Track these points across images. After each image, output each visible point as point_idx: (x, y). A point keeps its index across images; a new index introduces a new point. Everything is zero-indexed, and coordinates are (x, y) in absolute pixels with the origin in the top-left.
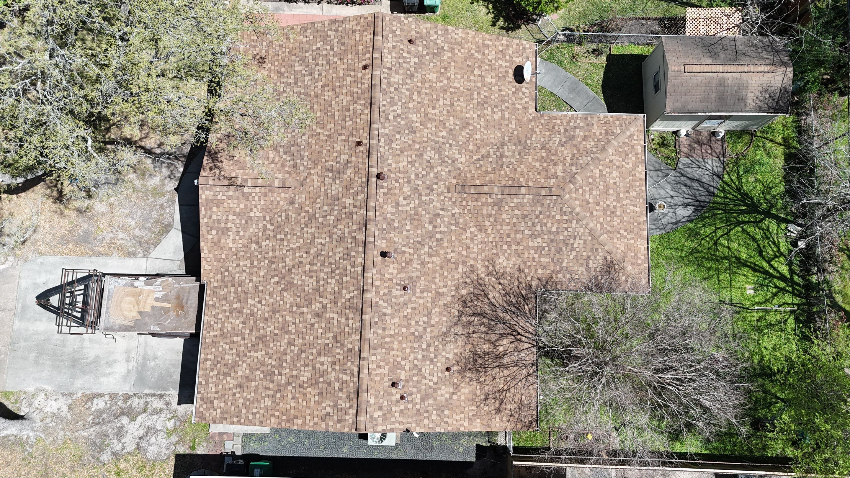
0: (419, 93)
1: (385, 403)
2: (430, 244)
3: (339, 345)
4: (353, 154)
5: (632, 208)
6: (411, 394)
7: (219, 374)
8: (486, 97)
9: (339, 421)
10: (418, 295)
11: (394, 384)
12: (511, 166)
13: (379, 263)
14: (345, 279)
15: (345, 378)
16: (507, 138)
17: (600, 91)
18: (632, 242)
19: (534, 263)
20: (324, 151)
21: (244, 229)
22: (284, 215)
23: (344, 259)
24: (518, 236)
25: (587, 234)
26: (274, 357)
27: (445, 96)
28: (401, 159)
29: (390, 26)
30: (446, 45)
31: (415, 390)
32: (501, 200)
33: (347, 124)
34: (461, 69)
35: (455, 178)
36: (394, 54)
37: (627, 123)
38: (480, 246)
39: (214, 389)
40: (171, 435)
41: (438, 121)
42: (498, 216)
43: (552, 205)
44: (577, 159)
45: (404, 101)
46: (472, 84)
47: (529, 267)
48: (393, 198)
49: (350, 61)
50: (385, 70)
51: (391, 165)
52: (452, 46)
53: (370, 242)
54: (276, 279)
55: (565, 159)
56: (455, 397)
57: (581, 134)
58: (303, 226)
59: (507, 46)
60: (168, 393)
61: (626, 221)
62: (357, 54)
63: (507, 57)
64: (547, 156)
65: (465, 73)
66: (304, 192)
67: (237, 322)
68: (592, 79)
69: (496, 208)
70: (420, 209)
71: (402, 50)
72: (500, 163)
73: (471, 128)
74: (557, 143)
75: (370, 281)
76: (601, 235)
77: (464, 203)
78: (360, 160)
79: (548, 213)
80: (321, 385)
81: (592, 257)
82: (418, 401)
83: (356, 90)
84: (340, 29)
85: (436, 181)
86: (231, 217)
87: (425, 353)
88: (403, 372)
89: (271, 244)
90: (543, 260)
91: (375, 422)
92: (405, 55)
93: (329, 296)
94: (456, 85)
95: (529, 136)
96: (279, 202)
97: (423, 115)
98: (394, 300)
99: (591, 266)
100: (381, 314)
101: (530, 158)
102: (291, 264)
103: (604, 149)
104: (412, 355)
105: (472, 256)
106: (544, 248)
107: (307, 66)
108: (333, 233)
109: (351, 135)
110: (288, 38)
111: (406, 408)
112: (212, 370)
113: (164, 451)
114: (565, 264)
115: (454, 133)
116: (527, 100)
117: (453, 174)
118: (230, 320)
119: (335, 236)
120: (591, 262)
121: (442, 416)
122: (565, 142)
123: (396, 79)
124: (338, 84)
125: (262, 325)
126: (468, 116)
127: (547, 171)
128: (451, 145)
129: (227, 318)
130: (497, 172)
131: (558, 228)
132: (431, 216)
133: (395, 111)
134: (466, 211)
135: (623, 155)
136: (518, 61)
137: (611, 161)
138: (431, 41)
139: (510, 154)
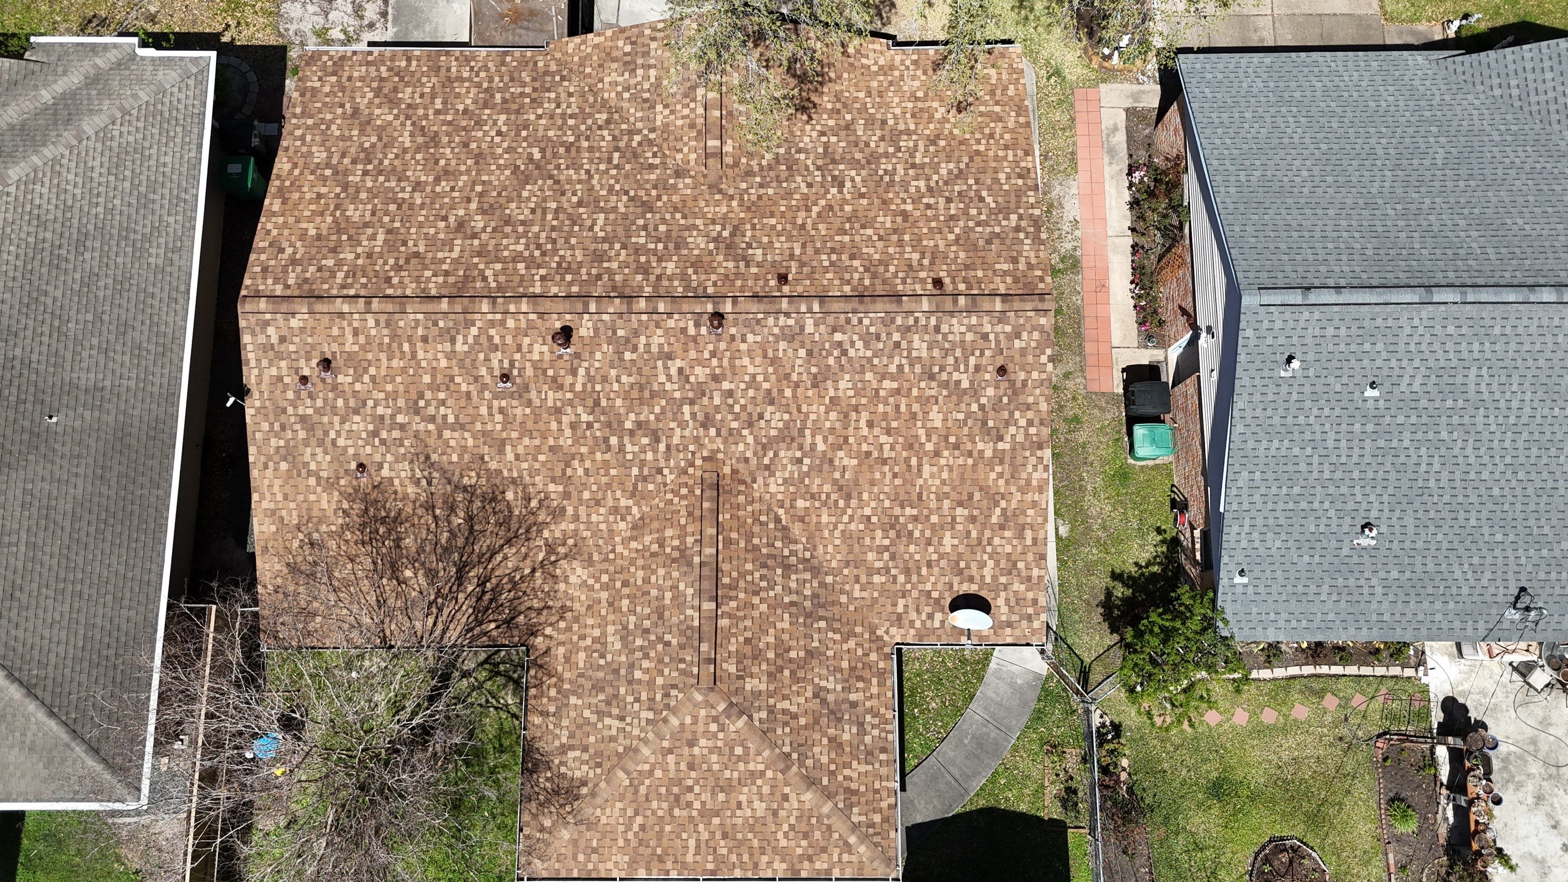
0: (897, 392)
1: (292, 348)
2: (596, 425)
3: (401, 262)
4: (764, 270)
5: (692, 843)
6: (311, 396)
7: (382, 79)
8: (911, 533)
9: (265, 270)
10: (495, 403)
11: (326, 364)
12: (764, 584)
13: (548, 324)
14: (521, 266)
15: (341, 275)
16: (829, 579)
17: (982, 803)
18: (621, 843)
19: (575, 638)
20: (773, 221)
21: (633, 98)
22: (657, 161)
23: (559, 264)
24: (625, 603)
25: (628, 742)
26: (396, 162)
27: (898, 447)
28: (758, 360)
29: (1028, 327)
30: (1007, 446)
31: (319, 403)
32: (690, 564)
33: (824, 257)
34: (963, 480)
35: (734, 471)
36: (969, 337)
37: (877, 839)
38: (603, 527)
39: (356, 74)
40: (319, 36)
41: (844, 433)
42: (660, 560)
43: (682, 666)
44: (786, 724)
45: (876, 361)
46: (933, 505)
47: (569, 629)
48: (678, 347)
49: (952, 255)
50: (933, 321)
51: (744, 341)
52: (1007, 459)
53: (586, 305)
54: (537, 156)
55: (785, 697)
56: (312, 481)
57: (846, 737)
58: (632, 193)
59: (1029, 579)
60: (389, 25)
61: (662, 830)
62: (967, 267)
63: (1003, 580)
64: (791, 661)
65: (954, 489)
66: (697, 192)
67: (469, 101)
68: (1008, 786)
69: (676, 554)
70: (663, 402)
71: (982, 354)
72: (770, 562)
73: (841, 503)
74: (823, 683)
75: (512, 308)
76: (628, 773)
77: (684, 491)
78: (750, 283)
79: (667, 660)
80: (334, 237)
81: (586, 756)
82: (301, 411)
83: (892, 269)
84: (1022, 235)
85: (724, 432)
86: (653, 72)
87: (388, 421)
88: (350, 379)
89: (603, 144)
90: (582, 656)
91: (258, 329)
92: (972, 361)
93: (493, 242)
94: (926, 469)
95: (837, 625)
96: (681, 151)
97: (854, 401)
98: (481, 356)
99: (571, 754)
100: (453, 332)
101: (786, 625)
102: (562, 178)
103: (811, 782)
104: (382, 395)
105: (582, 510)
106: (602, 656)
107: (946, 183)
108: (611, 244)
109: (802, 264)
110: (1006, 147)
111: (286, 387)
112: (390, 69)
113: (293, 28)
114: (573, 700)
115: (826, 467)
116: (918, 624)
117: (741, 467)
118: (473, 90)
119: (606, 246)
120: (577, 753)
121: (276, 458)
122: (824, 701)
123: (919, 345)
124: (907, 237)
125: (457, 139)
126: (865, 496)
127: (755, 658)
128: (800, 461)
129: (479, 85)
130: (750, 556)
131: (640, 682)
132: (653, 426)
133: (853, 344)
134: (669, 496)
135: (803, 827)
136: (999, 602)
137: (786, 798)
138: (1012, 414)
139: (793, 585)
